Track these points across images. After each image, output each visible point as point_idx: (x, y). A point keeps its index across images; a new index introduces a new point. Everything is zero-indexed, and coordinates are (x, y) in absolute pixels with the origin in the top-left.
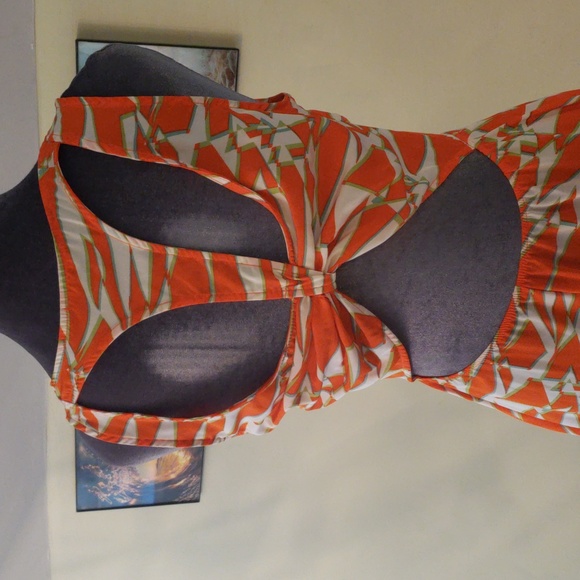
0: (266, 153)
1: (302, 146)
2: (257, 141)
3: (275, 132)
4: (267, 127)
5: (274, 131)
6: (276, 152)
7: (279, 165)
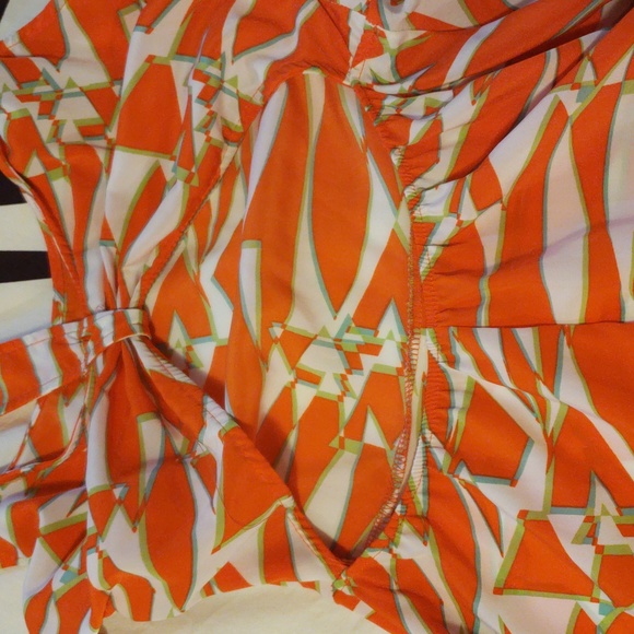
0: (44, 127)
1: (101, 122)
2: (33, 108)
3: (60, 97)
4: (48, 88)
5: (59, 94)
6: (57, 126)
7: (62, 144)
